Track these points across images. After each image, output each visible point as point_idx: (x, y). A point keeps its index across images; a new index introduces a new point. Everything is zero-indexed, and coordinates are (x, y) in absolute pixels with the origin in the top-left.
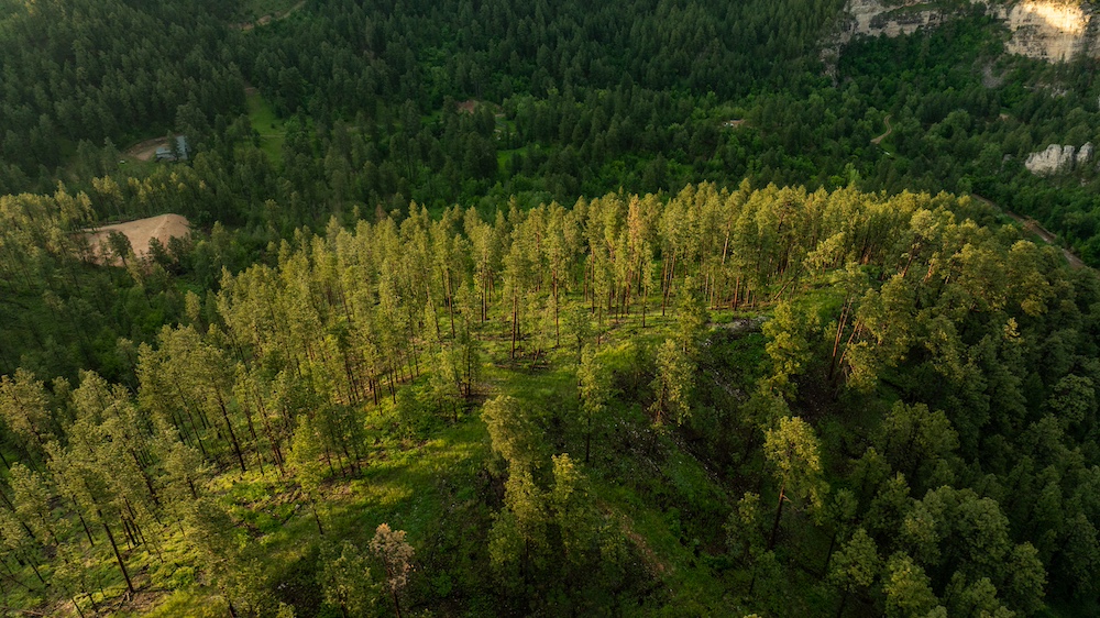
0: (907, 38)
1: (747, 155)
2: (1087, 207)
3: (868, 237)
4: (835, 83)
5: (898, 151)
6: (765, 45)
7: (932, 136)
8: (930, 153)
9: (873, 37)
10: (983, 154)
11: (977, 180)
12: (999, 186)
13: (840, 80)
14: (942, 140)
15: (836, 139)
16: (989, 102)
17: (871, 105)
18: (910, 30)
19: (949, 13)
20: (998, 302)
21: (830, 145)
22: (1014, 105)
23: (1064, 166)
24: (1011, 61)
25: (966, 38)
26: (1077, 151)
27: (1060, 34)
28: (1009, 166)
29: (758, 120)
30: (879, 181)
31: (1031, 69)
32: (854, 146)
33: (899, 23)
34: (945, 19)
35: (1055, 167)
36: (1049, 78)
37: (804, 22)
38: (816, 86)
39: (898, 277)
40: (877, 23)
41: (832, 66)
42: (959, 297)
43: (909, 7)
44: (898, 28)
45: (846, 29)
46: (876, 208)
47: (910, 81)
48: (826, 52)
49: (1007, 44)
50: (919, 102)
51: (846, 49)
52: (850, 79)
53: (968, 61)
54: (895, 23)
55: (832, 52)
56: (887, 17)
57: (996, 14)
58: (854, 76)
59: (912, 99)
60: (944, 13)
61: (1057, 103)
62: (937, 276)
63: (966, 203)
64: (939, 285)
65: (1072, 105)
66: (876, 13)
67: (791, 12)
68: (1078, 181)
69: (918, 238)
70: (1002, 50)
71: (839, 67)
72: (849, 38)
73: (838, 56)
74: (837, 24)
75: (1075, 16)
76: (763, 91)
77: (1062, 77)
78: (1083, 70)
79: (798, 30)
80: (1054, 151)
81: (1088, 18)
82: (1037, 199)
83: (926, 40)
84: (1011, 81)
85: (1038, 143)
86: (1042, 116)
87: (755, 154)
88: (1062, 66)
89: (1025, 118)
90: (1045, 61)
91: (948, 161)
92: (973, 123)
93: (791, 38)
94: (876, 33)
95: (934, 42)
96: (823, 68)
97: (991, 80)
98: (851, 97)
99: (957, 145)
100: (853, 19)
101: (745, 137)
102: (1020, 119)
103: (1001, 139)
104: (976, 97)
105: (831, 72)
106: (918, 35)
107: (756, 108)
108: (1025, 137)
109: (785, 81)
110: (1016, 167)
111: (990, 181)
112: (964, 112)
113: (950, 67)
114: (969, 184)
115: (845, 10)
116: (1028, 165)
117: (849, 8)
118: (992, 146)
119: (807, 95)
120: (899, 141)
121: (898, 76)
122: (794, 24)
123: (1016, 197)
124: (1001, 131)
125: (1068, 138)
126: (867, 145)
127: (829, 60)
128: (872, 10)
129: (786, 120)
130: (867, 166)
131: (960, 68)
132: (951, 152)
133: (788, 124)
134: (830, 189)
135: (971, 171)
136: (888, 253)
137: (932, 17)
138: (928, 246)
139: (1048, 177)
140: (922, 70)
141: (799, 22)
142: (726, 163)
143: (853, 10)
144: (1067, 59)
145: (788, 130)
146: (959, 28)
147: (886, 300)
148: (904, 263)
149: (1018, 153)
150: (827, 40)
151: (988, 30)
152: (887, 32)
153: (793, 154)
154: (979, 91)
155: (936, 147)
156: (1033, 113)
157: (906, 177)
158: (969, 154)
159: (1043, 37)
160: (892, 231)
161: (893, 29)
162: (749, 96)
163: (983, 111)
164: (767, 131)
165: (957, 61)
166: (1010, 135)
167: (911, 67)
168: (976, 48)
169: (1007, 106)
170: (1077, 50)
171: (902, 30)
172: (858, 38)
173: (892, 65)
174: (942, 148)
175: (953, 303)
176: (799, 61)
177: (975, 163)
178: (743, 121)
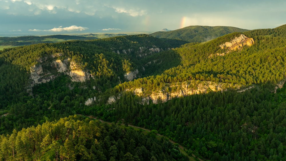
0: (48, 83)
1: (12, 122)
2: (100, 109)
3: (56, 133)
4: (33, 97)
5: (56, 109)
6: (9, 91)
7: (63, 103)
8: (63, 108)
9: (40, 84)
10: (75, 104)
11: (76, 110)
12: (82, 110)
13: (34, 96)
14: (65, 104)
15: (38, 110)
16: (73, 93)
17: (45, 100)
18: (48, 80)
19: (56, 75)
20: (91, 136)
21: (37, 113)
22: (78, 92)
23: (93, 102)
24: (74, 83)
25: (62, 80)
26: (93, 99)
27: (81, 76)
28: (82, 105)
29: (13, 112)
30: (53, 118)
31: (78, 84)
32: (44, 111)
33: (45, 79)
34: (56, 77)
35: (91, 103)
36: (82, 85)
37: (19, 83)
38: (28, 99)
39: (67, 140)
40: (39, 80)
41: (31, 93)
42: (83, 139)
43: (47, 76)
44: (45, 81)
45: (32, 83)
46: (55, 125)
47: (53, 92)
48: (28, 90)
49: (71, 80)
50: (57, 96)
51: (33, 88)
52: (37, 95)
53: (65, 85)
54: (44, 80)
55: (30, 90)
56: (42, 78)
57: (67, 74)
58: (38, 94)
59: (55, 96)
60: (55, 75)
61: (86, 90)
62: (76, 136)
63: (76, 116)
64: (77, 138)
65: (89, 90)
66: (39, 78)
67: (14, 82)
68: (96, 105)
69: (68, 129)
70: (71, 81)
71: (33, 93)
72: (33, 85)
73: (32, 90)
74: (29, 82)
75: (82, 73)
76: (12, 103)
77: (85, 85)
78: (88, 83)
79: (18, 86)
80: (89, 100)
81: (84, 72)
82: (90, 111)
83: (53, 82)
84: (75, 87)
85: (86, 99)
86: (84, 93)
87: (15, 121)
88: (84, 82)
89: (81, 94)
90: (80, 82)
91: (68, 108)
92: (71, 98)
93: (17, 88)
94: (40, 83)
95: (55, 82)
96: (29, 94)
97: (71, 88)
98: (39, 99)
99: (69, 104)
100: (33, 80)
101: (10, 118)
102: (80, 95)
103: (78, 100)
104: (69, 92)
105: (31, 94)
106: (51, 81)
107: (11, 109)
108: (83, 98)
109: (18, 100)
110: (83, 105)
111: (79, 110)
112: (68, 96)
113: (61, 87)
114: (75, 112)
115: (30, 79)
116: (85, 104)
117: (31, 78)
118: (77, 102)
119: (26, 102)
120: (55, 107)
121: (49, 92)
122: (16, 85)
123: (86, 111)
124: (77, 98)
125: (91, 96)
126: (47, 110)
127: (30, 91)
128: (38, 78)
129: (22, 110)
130: (49, 115)
131: (63, 87)
132: (68, 106)
133: (23, 111)
134: (41, 124)
135: (74, 109)
136: (62, 135)
137: (53, 77)
138: (71, 130)
139: (90, 106)
140: (55, 89)
141: (18, 84)
142: (6, 127)
143: (32, 78)
144: (84, 81)
145: (24, 112)
146: (60, 78)
147: (66, 147)
148: (67, 136)
149: (83, 102)
150: (28, 87)
151: (66, 78)
152: (43, 82)
153: (27, 118)
154: (69, 91)
155: (64, 106)
156: (82, 93)
157: (60, 115)
158: (72, 105)
159: (78, 77)
160: (61, 129)
161: (44, 81)
162: (8, 106)
163: (72, 95)
164: (17, 114)
165: (62, 86)
166: (80, 99)
167: (52, 89)
168: (65, 82)
169: (77, 93)
170: (85, 79)
171: (46, 81)
172: (36, 85)
173: (47, 89)
174: (66, 106)
175: (82, 141)
176: (21, 93)
177: (74, 107)
178: (8, 114)
